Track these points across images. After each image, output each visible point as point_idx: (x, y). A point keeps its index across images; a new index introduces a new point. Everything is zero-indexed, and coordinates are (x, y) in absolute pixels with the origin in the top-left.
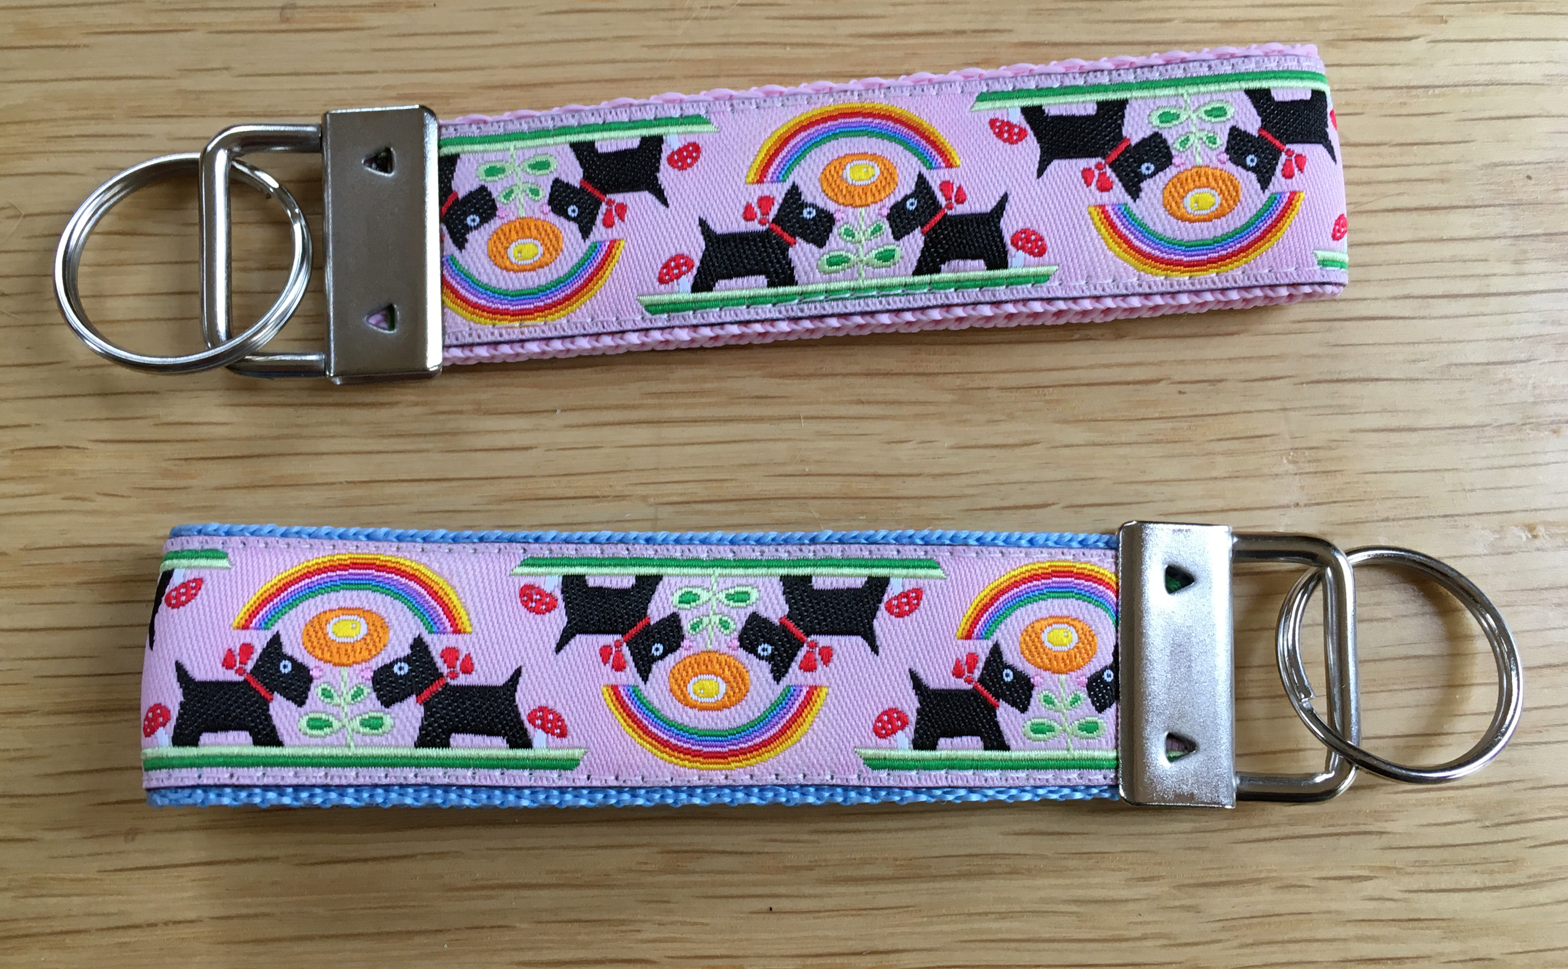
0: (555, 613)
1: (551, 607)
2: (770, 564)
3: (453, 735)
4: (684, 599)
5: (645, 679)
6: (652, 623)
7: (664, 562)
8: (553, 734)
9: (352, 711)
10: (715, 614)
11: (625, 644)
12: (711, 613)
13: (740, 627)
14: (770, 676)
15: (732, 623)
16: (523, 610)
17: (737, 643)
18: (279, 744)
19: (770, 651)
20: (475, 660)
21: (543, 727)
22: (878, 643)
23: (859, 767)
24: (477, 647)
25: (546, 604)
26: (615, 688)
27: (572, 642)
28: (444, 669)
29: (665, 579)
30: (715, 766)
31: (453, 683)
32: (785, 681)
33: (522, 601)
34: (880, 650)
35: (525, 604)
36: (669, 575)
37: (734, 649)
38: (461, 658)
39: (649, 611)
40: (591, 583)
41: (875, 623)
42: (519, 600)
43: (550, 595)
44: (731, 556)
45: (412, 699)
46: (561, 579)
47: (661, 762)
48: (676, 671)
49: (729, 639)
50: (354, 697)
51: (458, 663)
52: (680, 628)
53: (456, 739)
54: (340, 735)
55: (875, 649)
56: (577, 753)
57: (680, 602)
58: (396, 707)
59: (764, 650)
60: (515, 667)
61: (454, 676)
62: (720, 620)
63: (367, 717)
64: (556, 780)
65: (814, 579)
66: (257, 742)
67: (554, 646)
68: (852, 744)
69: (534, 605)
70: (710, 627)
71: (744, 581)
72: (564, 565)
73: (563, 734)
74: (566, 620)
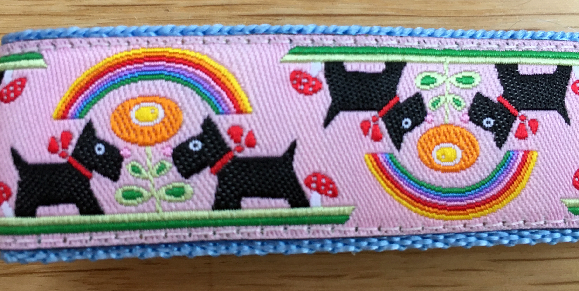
0: (321, 94)
1: (317, 89)
2: (486, 54)
3: (243, 198)
4: (424, 81)
5: (399, 147)
6: (401, 101)
7: (405, 51)
8: (326, 195)
9: (158, 182)
10: (450, 94)
11: (380, 119)
12: (446, 93)
13: (469, 104)
14: (494, 144)
15: (462, 101)
16: (294, 92)
17: (467, 117)
18: (101, 212)
19: (492, 123)
20: (257, 136)
21: (318, 190)
22: (569, 116)
23: (565, 213)
24: (258, 124)
25: (313, 86)
26: (374, 155)
27: (337, 118)
28: (232, 144)
29: (408, 65)
30: (456, 217)
31: (240, 155)
32: (506, 147)
33: (293, 84)
34: (571, 121)
35: (295, 87)
36: (412, 62)
37: (465, 122)
38: (245, 134)
39: (398, 92)
40: (349, 68)
41: (566, 100)
42: (290, 83)
43: (315, 79)
44: (455, 46)
45: (207, 170)
46: (323, 65)
47: (414, 214)
48: (422, 140)
49: (461, 114)
50: (159, 171)
51: (243, 139)
52: (423, 105)
53: (246, 202)
54: (150, 203)
55: (568, 121)
56: (347, 210)
57: (422, 84)
58: (194, 178)
59: (488, 122)
60: (291, 140)
61: (240, 150)
62: (454, 98)
63: (171, 187)
64: (331, 233)
65: (519, 67)
66: (82, 213)
67: (322, 121)
68: (559, 196)
69: (302, 87)
70: (446, 105)
71: (468, 68)
72: (325, 53)
73: (335, 194)
74: (330, 99)
